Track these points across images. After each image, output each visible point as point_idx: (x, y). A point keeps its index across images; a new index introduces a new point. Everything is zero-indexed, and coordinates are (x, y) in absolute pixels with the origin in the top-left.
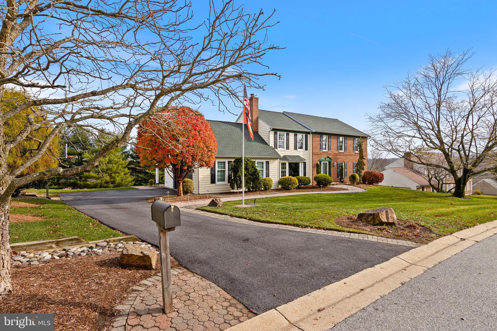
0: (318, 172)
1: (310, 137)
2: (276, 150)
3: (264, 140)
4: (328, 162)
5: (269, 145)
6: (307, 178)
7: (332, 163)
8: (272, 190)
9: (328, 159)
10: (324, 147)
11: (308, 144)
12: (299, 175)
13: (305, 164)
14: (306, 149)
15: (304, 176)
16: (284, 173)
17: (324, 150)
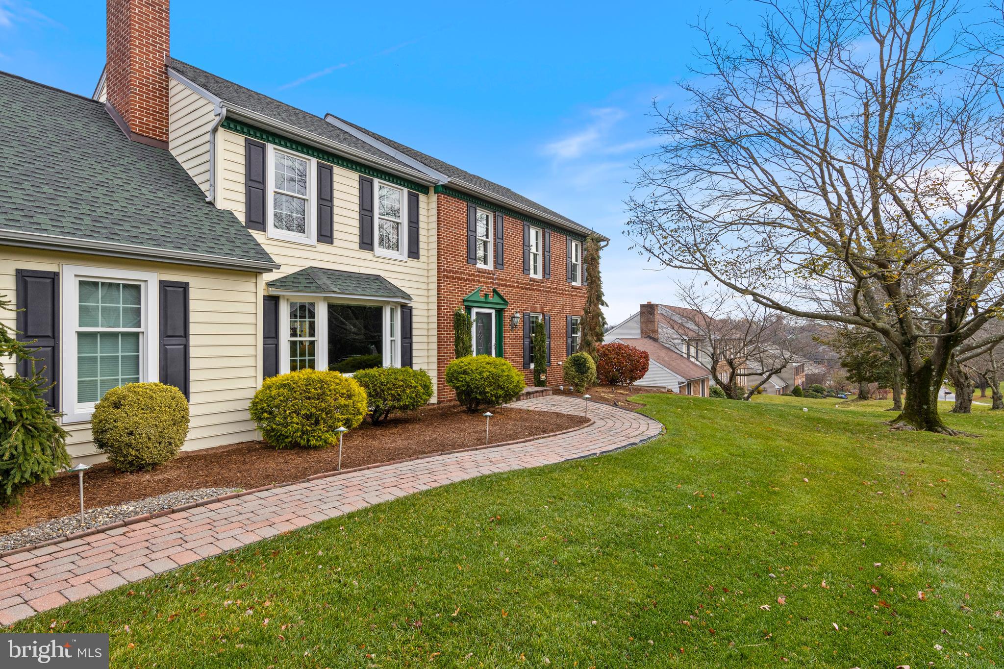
0: (462, 349)
1: (428, 206)
2: (257, 235)
3: (188, 179)
4: (493, 312)
5: (211, 204)
6: (415, 375)
7: (507, 314)
8: (193, 458)
9: (496, 299)
10: (480, 253)
11: (421, 232)
12: (378, 363)
13: (407, 313)
14: (414, 253)
15: (403, 365)
16: (302, 354)
17: (480, 265)
